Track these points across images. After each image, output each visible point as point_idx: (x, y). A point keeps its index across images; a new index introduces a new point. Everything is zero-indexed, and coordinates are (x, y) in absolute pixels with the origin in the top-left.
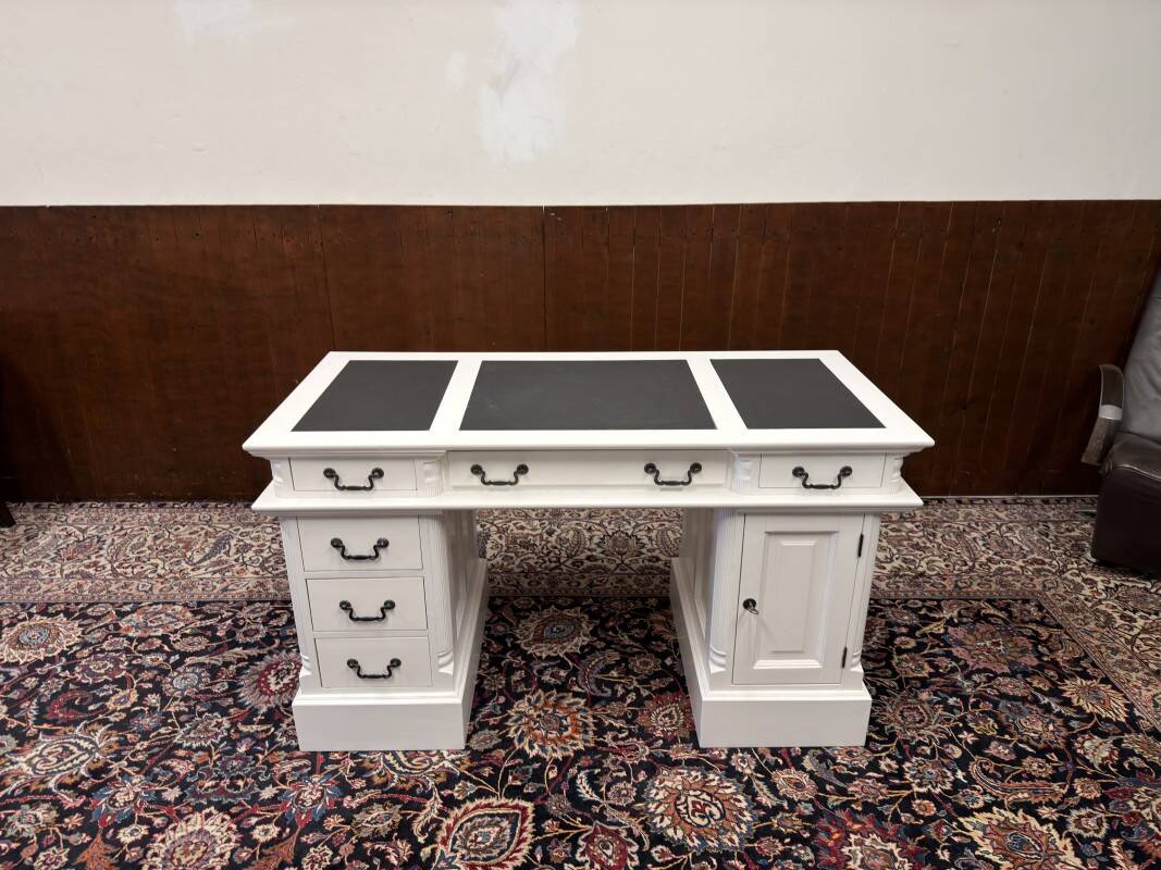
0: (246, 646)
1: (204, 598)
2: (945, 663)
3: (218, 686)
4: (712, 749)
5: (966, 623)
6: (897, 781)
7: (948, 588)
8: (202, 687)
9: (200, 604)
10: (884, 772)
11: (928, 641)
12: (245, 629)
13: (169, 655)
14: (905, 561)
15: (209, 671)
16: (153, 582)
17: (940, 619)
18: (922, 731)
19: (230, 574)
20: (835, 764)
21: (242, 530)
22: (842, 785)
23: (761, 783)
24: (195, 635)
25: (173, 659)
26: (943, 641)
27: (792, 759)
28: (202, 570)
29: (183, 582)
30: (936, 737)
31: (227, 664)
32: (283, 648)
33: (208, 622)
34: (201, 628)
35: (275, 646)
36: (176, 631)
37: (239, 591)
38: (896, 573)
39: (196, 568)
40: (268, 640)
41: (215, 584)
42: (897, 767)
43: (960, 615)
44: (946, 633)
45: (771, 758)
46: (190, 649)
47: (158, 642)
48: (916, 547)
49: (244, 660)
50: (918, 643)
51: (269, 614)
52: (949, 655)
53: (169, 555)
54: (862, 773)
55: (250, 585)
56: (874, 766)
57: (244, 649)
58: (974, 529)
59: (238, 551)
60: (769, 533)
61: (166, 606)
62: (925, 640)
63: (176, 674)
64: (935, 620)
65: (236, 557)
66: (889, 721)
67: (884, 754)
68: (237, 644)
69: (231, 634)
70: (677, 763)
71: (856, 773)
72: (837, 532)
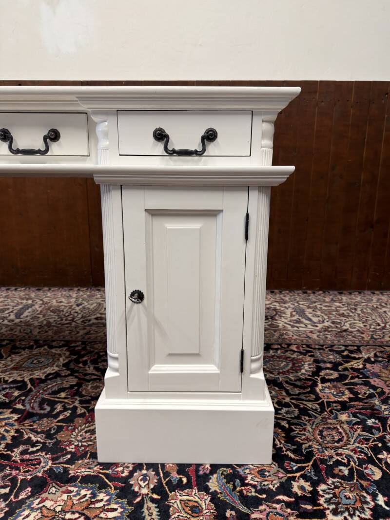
2: (363, 390)
4: (116, 465)
5: (380, 362)
6: (309, 507)
7: (366, 339)
10: (295, 495)
11: (349, 373)
14: (333, 323)
17: (359, 358)
18: (340, 451)
20: (243, 484)
22: (245, 510)
23: (153, 506)
26: (362, 373)
27: (198, 477)
30: (355, 456)
38: (326, 329)
42: (311, 489)
43: (375, 355)
44: (364, 368)
45: (175, 476)
48: (343, 315)
50: (340, 375)
52: (367, 384)
54: (271, 496)
56: (285, 488)
58: (384, 307)
60: (154, 213)
62: (346, 373)
64: (355, 358)
66: (308, 439)
67: (298, 474)
70: (74, 479)
71: (264, 496)
72: (222, 211)
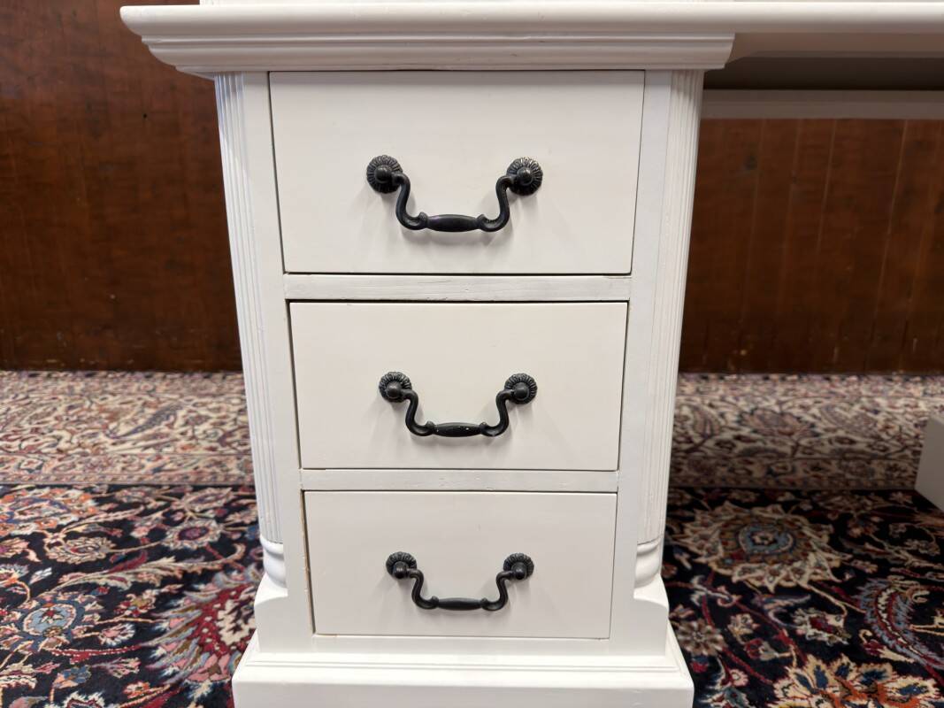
0: (181, 555)
1: (123, 480)
3: (113, 631)
8: (79, 633)
9: (114, 488)
12: (185, 525)
13: (34, 567)
15: (103, 600)
16: (45, 458)
19: (170, 450)
21: (196, 400)
24: (90, 535)
25: (38, 576)
28: (128, 445)
29: (94, 459)
31: (139, 588)
32: (251, 561)
33: (120, 515)
34: (104, 524)
35: (236, 556)
36: (59, 528)
37: (182, 471)
39: (119, 440)
40: (224, 546)
41: (144, 462)
46: (76, 559)
47: (21, 546)
49: (173, 580)
51: (227, 505)
53: (83, 426)
55: (201, 465)
57: (177, 560)
59: (187, 423)
61: (57, 491)
63: (35, 604)
65: (183, 429)
68: (165, 552)
69: (157, 534)
